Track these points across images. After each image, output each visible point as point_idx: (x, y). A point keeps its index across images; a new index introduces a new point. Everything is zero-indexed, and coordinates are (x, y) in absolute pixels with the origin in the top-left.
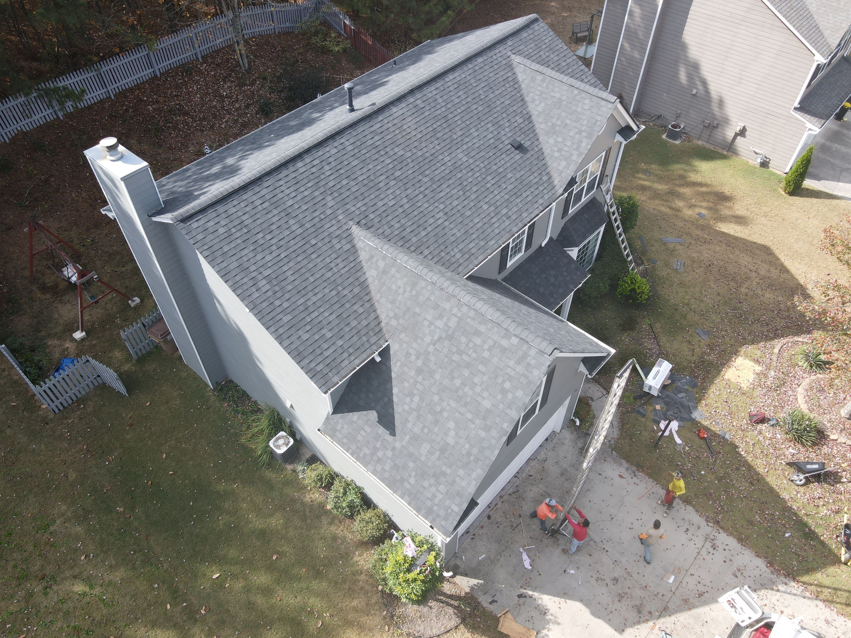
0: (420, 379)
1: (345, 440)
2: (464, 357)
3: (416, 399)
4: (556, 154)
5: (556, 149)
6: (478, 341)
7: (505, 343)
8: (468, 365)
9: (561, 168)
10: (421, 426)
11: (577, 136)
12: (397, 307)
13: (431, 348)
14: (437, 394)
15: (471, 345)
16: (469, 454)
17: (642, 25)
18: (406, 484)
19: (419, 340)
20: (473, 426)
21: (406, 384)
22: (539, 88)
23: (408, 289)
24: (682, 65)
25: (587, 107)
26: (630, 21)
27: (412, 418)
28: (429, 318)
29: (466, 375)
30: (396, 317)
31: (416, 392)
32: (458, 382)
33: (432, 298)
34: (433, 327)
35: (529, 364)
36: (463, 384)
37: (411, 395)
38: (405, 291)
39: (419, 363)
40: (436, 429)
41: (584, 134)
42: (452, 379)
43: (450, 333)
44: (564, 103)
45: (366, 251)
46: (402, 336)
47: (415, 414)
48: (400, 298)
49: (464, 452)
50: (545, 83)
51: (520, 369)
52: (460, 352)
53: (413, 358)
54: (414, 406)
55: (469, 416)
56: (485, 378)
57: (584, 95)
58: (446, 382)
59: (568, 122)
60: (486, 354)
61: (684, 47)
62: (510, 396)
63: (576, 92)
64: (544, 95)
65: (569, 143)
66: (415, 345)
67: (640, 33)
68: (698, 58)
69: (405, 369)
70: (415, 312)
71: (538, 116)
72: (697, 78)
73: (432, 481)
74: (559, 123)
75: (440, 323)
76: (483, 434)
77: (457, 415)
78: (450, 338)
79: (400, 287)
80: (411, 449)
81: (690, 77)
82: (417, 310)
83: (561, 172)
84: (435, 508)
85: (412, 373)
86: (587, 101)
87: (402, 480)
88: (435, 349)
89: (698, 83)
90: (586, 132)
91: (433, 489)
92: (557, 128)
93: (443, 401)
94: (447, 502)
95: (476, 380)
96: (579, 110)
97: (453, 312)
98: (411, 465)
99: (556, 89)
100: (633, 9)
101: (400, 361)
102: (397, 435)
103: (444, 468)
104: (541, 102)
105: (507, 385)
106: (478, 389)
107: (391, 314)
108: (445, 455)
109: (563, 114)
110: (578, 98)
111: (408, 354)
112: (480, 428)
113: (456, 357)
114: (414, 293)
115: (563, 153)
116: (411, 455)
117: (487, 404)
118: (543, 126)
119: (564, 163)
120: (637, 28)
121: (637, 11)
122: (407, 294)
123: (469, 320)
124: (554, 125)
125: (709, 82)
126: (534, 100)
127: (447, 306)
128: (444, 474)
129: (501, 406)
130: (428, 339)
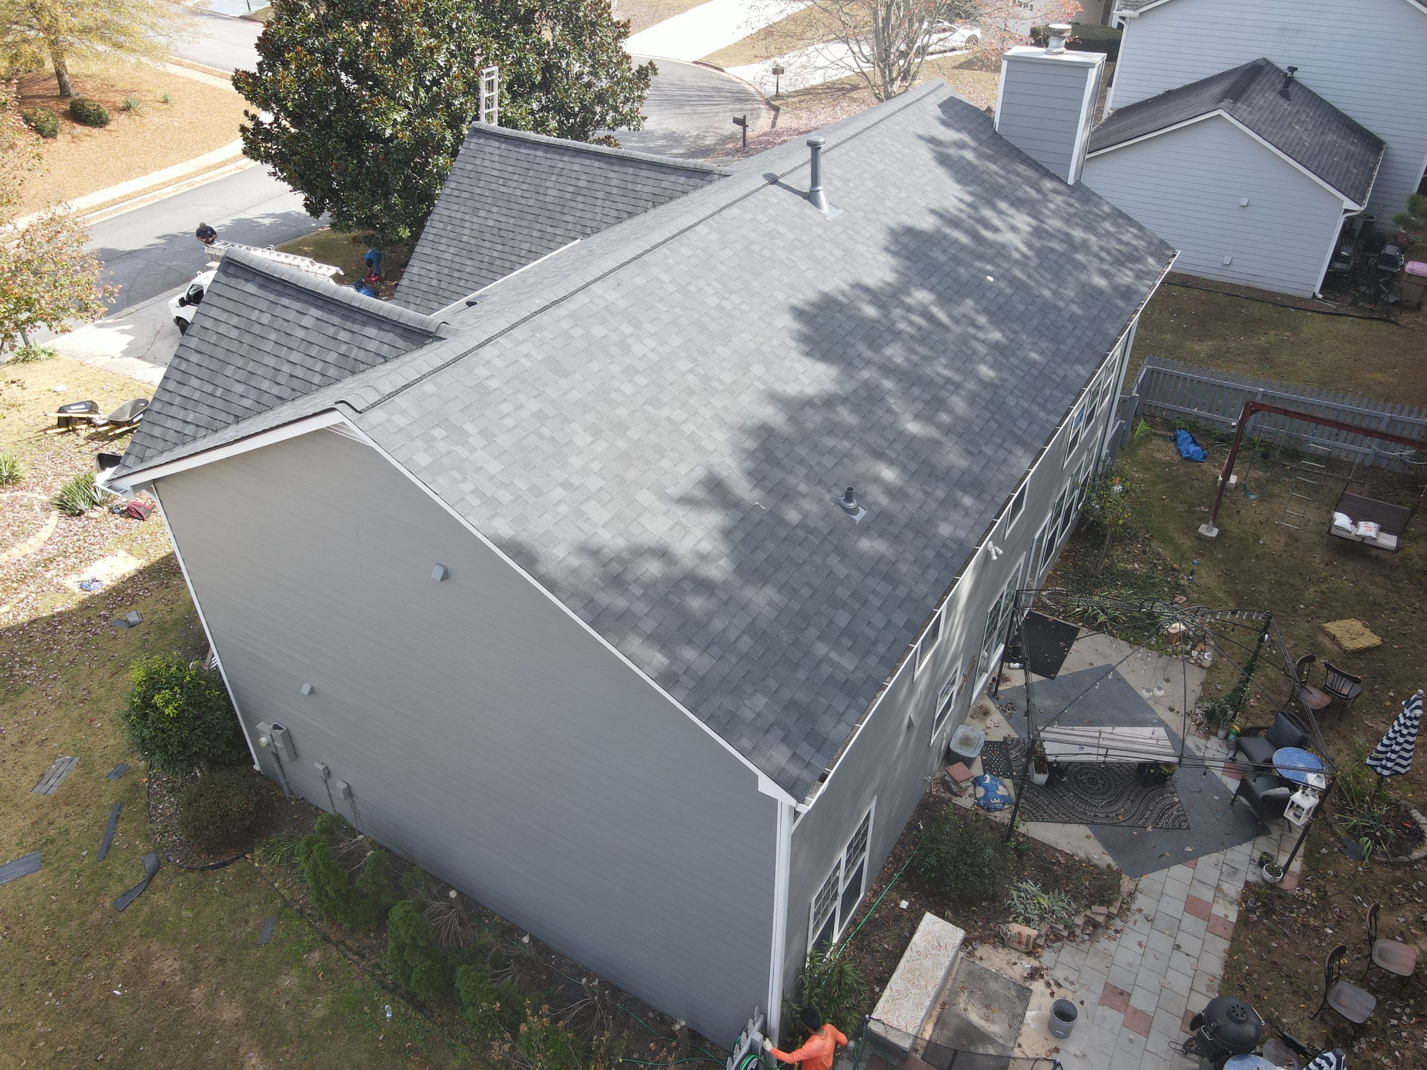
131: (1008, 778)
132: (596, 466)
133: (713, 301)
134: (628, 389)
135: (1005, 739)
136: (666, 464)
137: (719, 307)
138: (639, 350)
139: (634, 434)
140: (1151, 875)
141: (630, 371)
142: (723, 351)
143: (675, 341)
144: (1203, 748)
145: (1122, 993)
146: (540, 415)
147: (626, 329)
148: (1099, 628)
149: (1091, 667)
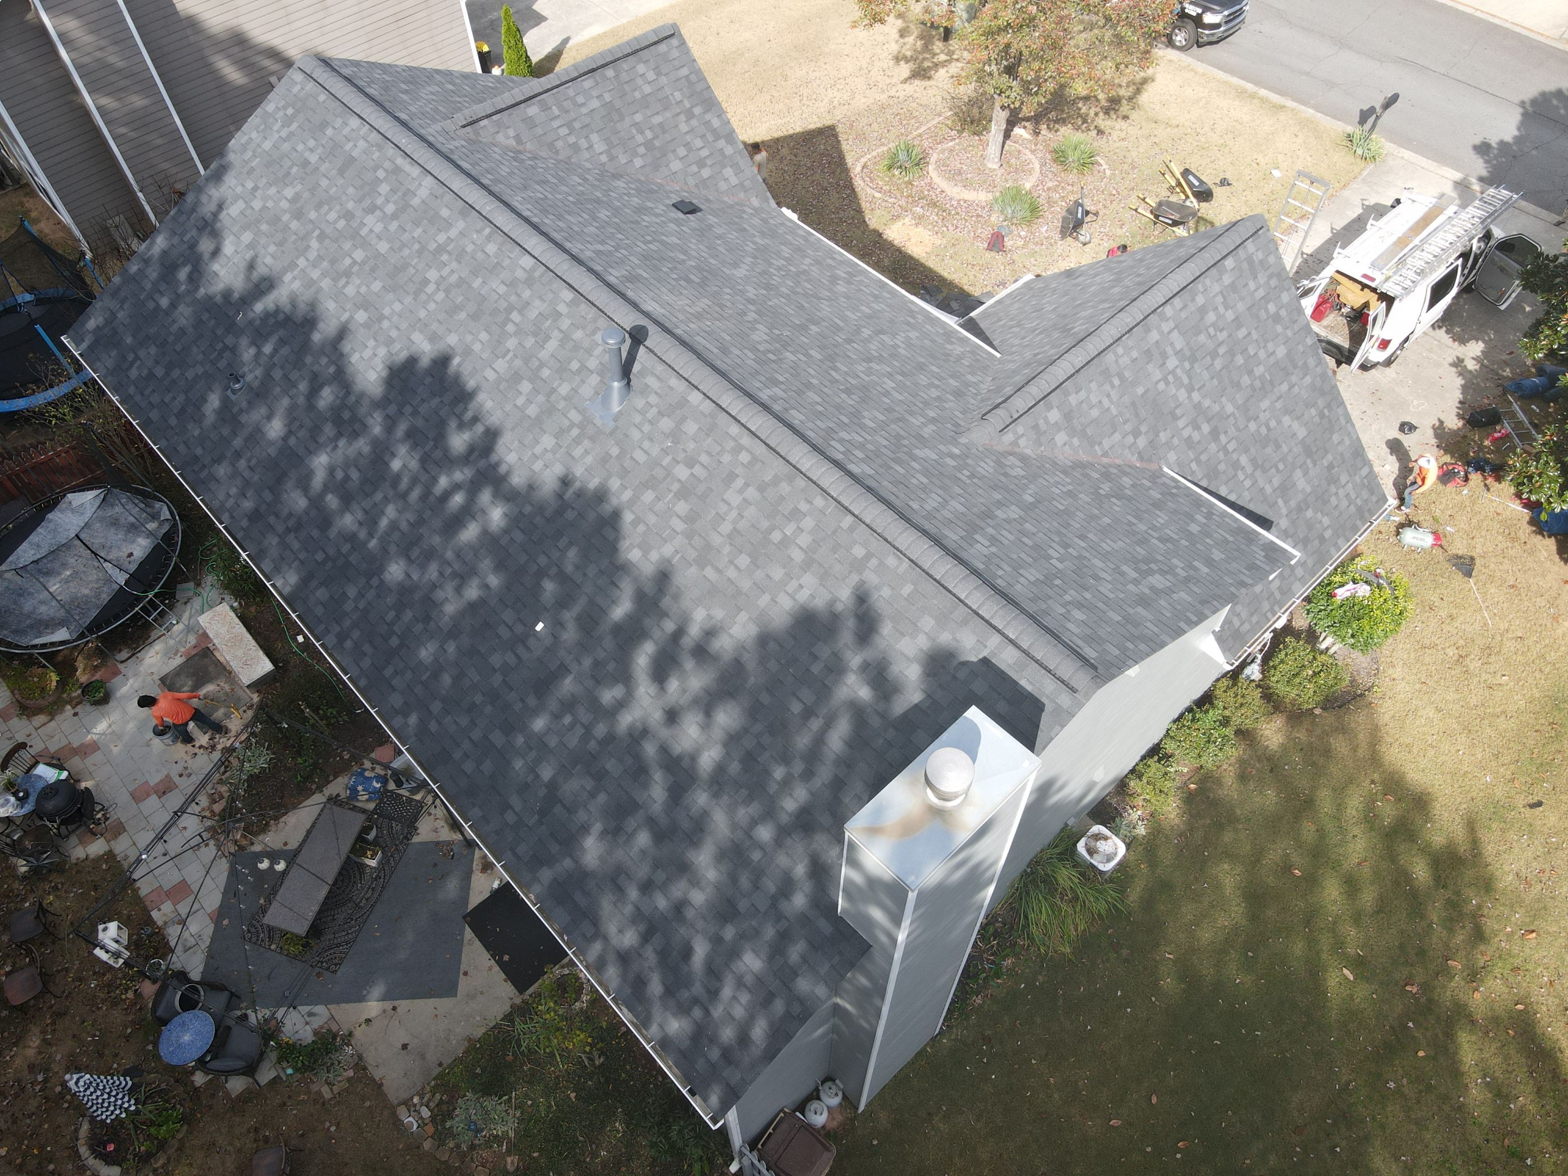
0: (1223, 439)
1: (1255, 619)
2: (1221, 351)
3: (1244, 460)
4: (706, 173)
5: (694, 168)
6: (1211, 317)
7: (1227, 279)
8: (1231, 353)
9: (734, 181)
10: (1273, 470)
11: (694, 122)
12: (1125, 423)
13: (1196, 396)
14: (1249, 421)
15: (1211, 331)
16: (1322, 415)
17: (103, 43)
18: (1328, 534)
19: (1178, 412)
20: (1296, 389)
21: (1222, 467)
22: (556, 124)
23: (1107, 387)
24: (215, 58)
25: (651, 76)
26: (75, 55)
27: (1261, 483)
28: (1158, 375)
29: (1242, 361)
30: (1136, 433)
31: (1235, 456)
32: (1246, 380)
33: (1135, 354)
34: (1170, 378)
35: (1261, 262)
36: (1250, 372)
37: (1236, 465)
38: (1108, 396)
39: (1206, 428)
40: (1285, 449)
41: (697, 110)
42: (1237, 385)
43: (1188, 353)
44: (618, 104)
45: (1023, 435)
46: (1163, 437)
47: (1258, 474)
48: (1114, 411)
49: (1317, 419)
50: (554, 108)
51: (1262, 278)
52: (1214, 354)
53: (1196, 436)
54: (1249, 470)
55: (1285, 387)
56: (1255, 335)
57: (625, 65)
58: (1240, 399)
59: (657, 120)
60: (1230, 315)
61: (192, 24)
62: (1283, 313)
63: (610, 72)
64: (577, 125)
65: (698, 143)
66: (1181, 423)
67: (112, 59)
68: (234, 22)
69: (1204, 458)
70: (1142, 395)
71: (612, 158)
72: (258, 58)
73: (1333, 489)
74: (649, 135)
75: (1172, 363)
76: (1308, 380)
77: (1279, 405)
78: (1193, 359)
79: (1100, 402)
80: (1293, 503)
81: (244, 64)
82: (1140, 390)
83: (741, 185)
84: (1359, 502)
85: (1213, 447)
86: (641, 68)
87: (1322, 539)
88: (1198, 390)
89: (267, 63)
90: (697, 105)
91: (1341, 492)
92: (657, 143)
93: (1258, 417)
94: (1357, 479)
95: (1252, 351)
96: (647, 89)
97: (1166, 332)
98: (1309, 513)
99: (580, 100)
100: (63, 28)
101: (1192, 461)
102: (1272, 519)
103: (1325, 463)
104: (587, 137)
105: (1272, 308)
106: (1262, 354)
107: (1130, 439)
108: (1314, 451)
109: (638, 118)
110: (624, 77)
111: (1189, 440)
112: (1303, 378)
113: (1218, 364)
114: (1116, 381)
115: (709, 162)
116: (1300, 509)
117: (1281, 352)
118: (638, 162)
119: (728, 172)
120: (99, 54)
121: (71, 24)
122: (1113, 393)
123: (1183, 315)
124: (648, 145)
125: (282, 48)
126: (575, 147)
127: (1154, 336)
128: (1331, 467)
129: (1289, 333)
130: (1182, 394)
131: (375, 809)
132: (270, 204)
133: (433, 275)
134: (332, 216)
135: (416, 829)
136: (272, 249)
137: (426, 282)
138: (370, 220)
139: (294, 225)
140: (226, 874)
141: (348, 215)
142: (377, 286)
143: (383, 247)
144: (308, 1019)
145: (164, 793)
146: (306, 163)
147: (390, 208)
148: (509, 1017)
149: (462, 972)
